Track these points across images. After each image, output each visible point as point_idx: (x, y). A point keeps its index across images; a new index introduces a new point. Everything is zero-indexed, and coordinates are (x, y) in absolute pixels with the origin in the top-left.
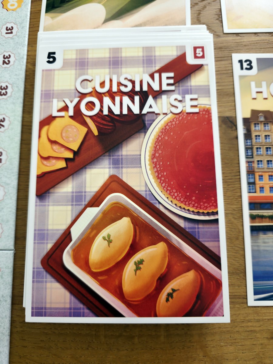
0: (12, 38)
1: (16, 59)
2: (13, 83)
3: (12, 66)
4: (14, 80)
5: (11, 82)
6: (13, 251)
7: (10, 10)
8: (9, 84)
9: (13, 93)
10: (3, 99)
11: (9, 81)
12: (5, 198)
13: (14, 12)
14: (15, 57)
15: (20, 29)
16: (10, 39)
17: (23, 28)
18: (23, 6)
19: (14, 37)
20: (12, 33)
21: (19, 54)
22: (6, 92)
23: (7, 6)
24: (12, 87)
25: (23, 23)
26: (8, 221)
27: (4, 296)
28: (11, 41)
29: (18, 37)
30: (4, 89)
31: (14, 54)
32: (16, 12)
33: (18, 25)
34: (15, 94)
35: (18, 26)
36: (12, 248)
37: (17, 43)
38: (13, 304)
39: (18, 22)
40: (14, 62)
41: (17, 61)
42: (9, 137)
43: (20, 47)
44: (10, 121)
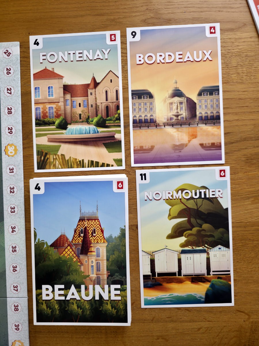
0: (14, 176)
1: (18, 190)
2: (18, 205)
3: (16, 194)
4: (18, 203)
5: (17, 205)
6: (27, 298)
7: (11, 156)
8: (15, 205)
9: (18, 211)
10: (13, 215)
11: (15, 203)
12: (20, 271)
13: (13, 158)
14: (17, 188)
15: (18, 169)
16: (12, 176)
17: (19, 169)
18: (18, 154)
19: (15, 175)
20: (13, 172)
21: (19, 186)
22: (14, 211)
23: (8, 153)
24: (17, 208)
25: (19, 165)
26: (23, 283)
27: (25, 320)
28: (13, 177)
29: (17, 175)
30: (13, 208)
31: (17, 187)
32: (14, 157)
33: (17, 166)
34: (19, 212)
35: (17, 168)
36: (27, 296)
37: (17, 179)
38: (29, 323)
39: (16, 165)
40: (17, 191)
41: (18, 191)
42: (19, 238)
43: (19, 182)
44: (18, 228)
